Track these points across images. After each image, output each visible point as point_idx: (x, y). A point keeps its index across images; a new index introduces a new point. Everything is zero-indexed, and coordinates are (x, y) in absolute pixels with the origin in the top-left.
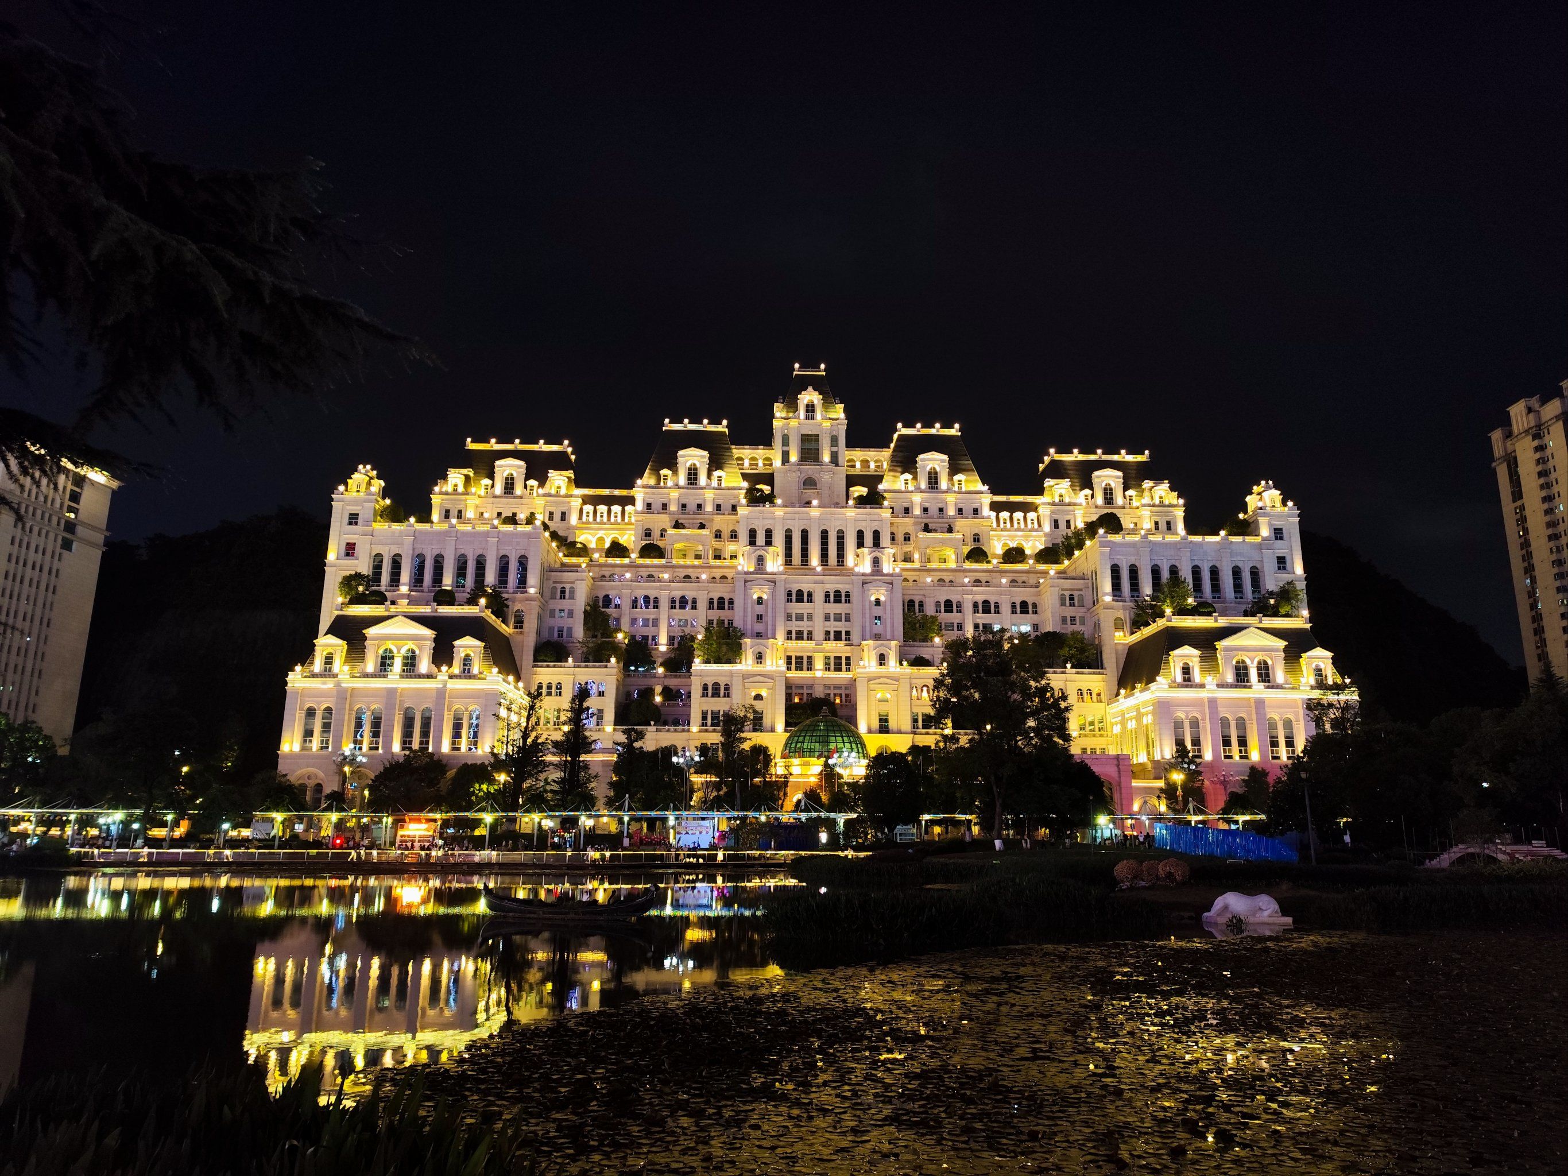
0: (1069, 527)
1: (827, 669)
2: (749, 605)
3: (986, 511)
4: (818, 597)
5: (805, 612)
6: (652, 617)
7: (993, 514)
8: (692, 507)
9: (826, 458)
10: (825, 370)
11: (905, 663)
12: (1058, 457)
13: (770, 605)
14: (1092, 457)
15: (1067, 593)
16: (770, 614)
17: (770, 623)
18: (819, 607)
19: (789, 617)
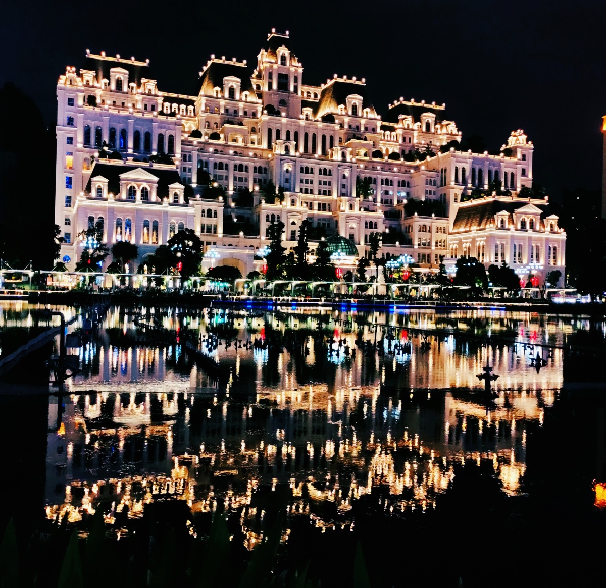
0: (410, 142)
1: (319, 210)
2: (282, 173)
3: (379, 130)
4: (316, 172)
5: (309, 179)
6: (225, 174)
7: (382, 132)
8: (231, 111)
9: (292, 89)
10: (289, 36)
11: (362, 210)
12: (405, 103)
13: (293, 174)
14: (419, 105)
15: (429, 179)
16: (292, 179)
17: (292, 183)
18: (316, 177)
19: (301, 181)
